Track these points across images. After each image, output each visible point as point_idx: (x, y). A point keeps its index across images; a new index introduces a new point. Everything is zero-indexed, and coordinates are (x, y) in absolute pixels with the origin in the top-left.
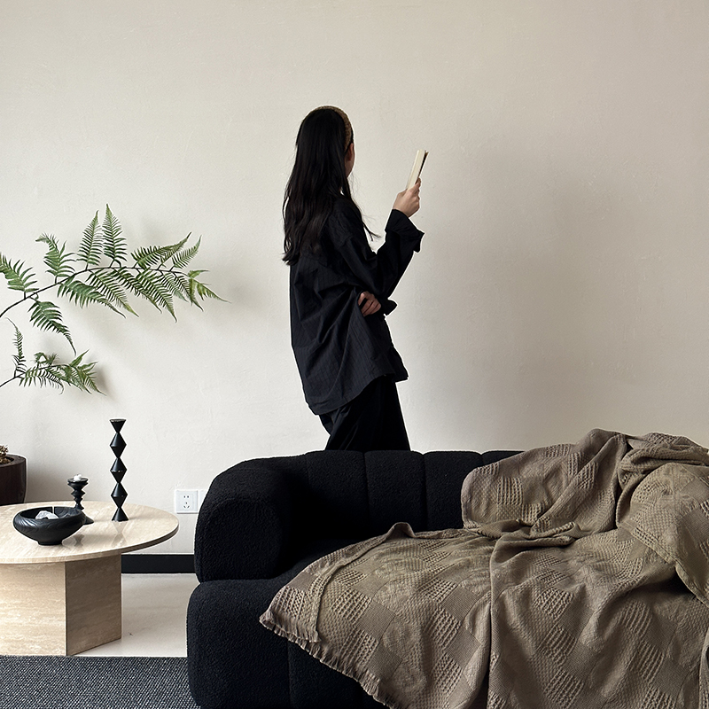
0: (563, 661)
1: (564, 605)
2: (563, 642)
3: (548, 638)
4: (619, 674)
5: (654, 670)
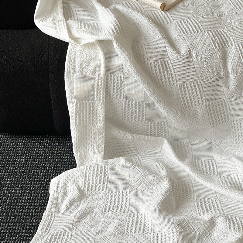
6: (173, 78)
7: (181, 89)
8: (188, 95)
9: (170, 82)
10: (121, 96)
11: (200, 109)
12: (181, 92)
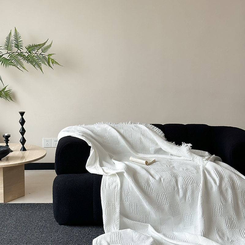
6: (153, 191)
7: (157, 196)
8: (160, 199)
9: (151, 192)
10: (128, 200)
11: (166, 207)
12: (157, 198)
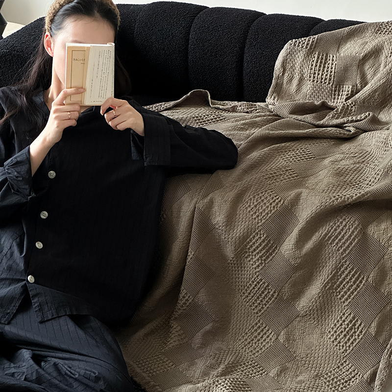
0: (261, 267)
1: (271, 211)
2: (263, 248)
3: (249, 243)
4: (314, 290)
5: (352, 293)
